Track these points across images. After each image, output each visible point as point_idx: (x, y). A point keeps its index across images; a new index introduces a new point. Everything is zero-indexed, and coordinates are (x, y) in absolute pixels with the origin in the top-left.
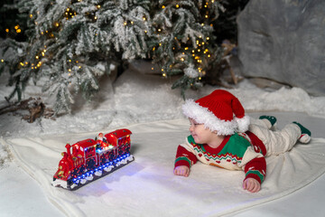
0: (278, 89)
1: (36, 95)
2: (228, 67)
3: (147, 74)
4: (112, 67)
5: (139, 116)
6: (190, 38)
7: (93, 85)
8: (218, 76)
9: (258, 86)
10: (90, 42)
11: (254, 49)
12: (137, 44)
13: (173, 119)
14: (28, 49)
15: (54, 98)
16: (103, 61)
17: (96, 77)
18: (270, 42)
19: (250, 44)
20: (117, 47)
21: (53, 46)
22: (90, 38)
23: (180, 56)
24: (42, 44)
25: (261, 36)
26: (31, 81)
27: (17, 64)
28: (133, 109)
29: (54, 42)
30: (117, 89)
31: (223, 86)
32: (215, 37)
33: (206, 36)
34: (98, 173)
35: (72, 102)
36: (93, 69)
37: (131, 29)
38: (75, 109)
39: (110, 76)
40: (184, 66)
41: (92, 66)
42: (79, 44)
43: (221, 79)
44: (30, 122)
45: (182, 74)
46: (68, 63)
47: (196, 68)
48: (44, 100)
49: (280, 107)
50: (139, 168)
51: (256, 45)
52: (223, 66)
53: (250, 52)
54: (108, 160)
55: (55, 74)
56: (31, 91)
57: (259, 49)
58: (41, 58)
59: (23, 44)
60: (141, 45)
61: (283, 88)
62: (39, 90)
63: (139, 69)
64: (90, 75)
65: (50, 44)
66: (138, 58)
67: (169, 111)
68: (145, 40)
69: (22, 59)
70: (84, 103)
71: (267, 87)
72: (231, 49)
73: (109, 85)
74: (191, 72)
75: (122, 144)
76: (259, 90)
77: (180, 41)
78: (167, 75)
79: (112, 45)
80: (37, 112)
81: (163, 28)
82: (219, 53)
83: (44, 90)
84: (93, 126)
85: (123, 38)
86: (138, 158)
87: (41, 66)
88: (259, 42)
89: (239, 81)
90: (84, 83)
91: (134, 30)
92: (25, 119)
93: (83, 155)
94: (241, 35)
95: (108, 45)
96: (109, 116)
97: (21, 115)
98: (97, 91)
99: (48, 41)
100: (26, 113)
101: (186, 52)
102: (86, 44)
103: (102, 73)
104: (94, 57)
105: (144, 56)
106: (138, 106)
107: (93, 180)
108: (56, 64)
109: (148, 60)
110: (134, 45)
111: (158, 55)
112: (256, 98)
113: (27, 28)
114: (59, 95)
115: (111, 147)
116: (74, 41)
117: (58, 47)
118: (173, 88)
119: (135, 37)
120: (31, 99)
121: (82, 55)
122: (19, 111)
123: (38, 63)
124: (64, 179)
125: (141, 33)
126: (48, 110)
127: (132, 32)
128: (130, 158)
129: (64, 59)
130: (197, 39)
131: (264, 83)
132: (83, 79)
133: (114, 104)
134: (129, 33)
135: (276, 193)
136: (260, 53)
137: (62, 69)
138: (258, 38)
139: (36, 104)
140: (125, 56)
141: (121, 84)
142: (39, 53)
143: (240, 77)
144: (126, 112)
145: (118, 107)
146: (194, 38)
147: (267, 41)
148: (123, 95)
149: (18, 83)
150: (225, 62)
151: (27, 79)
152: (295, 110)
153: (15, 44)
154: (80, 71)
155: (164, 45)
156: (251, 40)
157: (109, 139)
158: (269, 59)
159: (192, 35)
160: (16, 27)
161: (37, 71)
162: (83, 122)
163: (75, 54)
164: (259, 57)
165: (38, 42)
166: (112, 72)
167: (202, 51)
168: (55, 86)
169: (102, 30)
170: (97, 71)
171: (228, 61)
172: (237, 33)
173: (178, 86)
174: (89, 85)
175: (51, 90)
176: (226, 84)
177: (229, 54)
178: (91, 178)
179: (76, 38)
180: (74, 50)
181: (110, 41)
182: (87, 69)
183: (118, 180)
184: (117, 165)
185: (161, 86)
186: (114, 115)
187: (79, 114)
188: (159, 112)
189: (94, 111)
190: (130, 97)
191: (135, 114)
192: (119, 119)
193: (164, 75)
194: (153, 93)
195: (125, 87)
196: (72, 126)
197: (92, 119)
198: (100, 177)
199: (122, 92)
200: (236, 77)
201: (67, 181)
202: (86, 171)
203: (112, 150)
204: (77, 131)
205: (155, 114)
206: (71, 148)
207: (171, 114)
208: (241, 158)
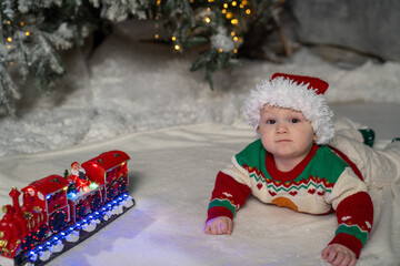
0: (360, 64)
2: (277, 28)
4: (85, 31)
5: (136, 118)
7: (53, 67)
8: (261, 43)
9: (325, 59)
13: (194, 122)
17: (58, 51)
23: (203, 14)
28: (124, 104)
30: (95, 69)
31: (268, 60)
34: (73, 237)
35: (17, 96)
36: (54, 37)
38: (22, 107)
39: (83, 48)
41: (51, 32)
49: (366, 95)
50: (145, 221)
52: (269, 27)
54: (88, 211)
61: (369, 64)
64: (48, 49)
67: (185, 107)
70: (37, 95)
71: (339, 60)
73: (81, 63)
74: (222, 41)
75: (113, 174)
78: (183, 45)
84: (58, 139)
89: (295, 51)
90: (37, 62)
93: (43, 206)
96: (84, 119)
98: (61, 76)
105: (142, 15)
106: (133, 99)
107: (64, 250)
111: (166, 12)
115: (94, 186)
118: (193, 70)
121: (31, 12)
124: (8, 256)
128: (127, 203)
131: (335, 54)
132: (35, 54)
133: (89, 97)
141: (100, 61)
144: (113, 112)
145: (98, 101)
148: (105, 81)
150: (271, 21)
152: (390, 99)
154: (29, 41)
157: (90, 172)
162: (38, 130)
163: (18, 11)
166: (86, 40)
170: (58, 40)
171: (277, 18)
173: (201, 66)
174: (47, 66)
176: (272, 56)
178: (59, 247)
182: (41, 38)
183: (109, 248)
184: (106, 218)
185: (169, 63)
186: (92, 118)
187: (29, 116)
188: (168, 108)
189: (56, 109)
190: (118, 84)
191: (129, 116)
192: (102, 125)
193: (177, 47)
194: (157, 76)
195: (108, 66)
196: (18, 140)
197: (53, 126)
198: (77, 243)
199: (104, 76)
200: (290, 44)
201: (15, 258)
202: (50, 234)
203: (97, 192)
204: (28, 149)
205: (162, 112)
206: (21, 197)
207: (190, 113)
208: (332, 185)
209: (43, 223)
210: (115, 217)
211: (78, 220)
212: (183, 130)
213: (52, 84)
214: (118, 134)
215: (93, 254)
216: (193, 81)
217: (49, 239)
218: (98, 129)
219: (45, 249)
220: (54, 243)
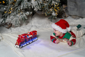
0: (79, 19)
1: (9, 21)
2: (64, 12)
3: (41, 15)
4: (31, 13)
5: (39, 27)
6: (54, 4)
7: (26, 18)
8: (61, 15)
9: (73, 18)
10: (25, 6)
11: (72, 7)
12: (38, 6)
13: (49, 28)
14: (7, 8)
15: (15, 22)
16: (28, 11)
17: (26, 16)
18: (77, 5)
19: (71, 6)
20: (32, 7)
21: (14, 7)
22: (25, 4)
23: (51, 10)
24: (11, 6)
25: (74, 3)
26: (8, 17)
27: (4, 12)
28: (37, 25)
29: (14, 6)
30: (33, 19)
31: (63, 18)
32: (61, 4)
33: (58, 3)
34: (28, 43)
35: (20, 23)
36: (26, 13)
37: (36, 2)
38: (21, 25)
39: (31, 15)
40: (52, 12)
41: (25, 13)
42: (21, 6)
43: (62, 16)
44: (8, 29)
45: (51, 15)
46: (18, 12)
47: (55, 13)
48: (12, 22)
50: (39, 42)
51: (73, 6)
52: (63, 12)
53: (71, 8)
54: (30, 40)
55: (15, 15)
56: (8, 20)
57: (73, 7)
58: (11, 10)
59: (6, 6)
60: (39, 6)
61: (80, 18)
62: (10, 20)
63: (39, 13)
64: (25, 15)
65: (13, 6)
66: (38, 10)
67: (47, 25)
68: (40, 5)
69: (5, 11)
70: (23, 23)
71: (76, 18)
72: (65, 7)
73: (30, 18)
74: (54, 14)
75: (34, 35)
76: (73, 19)
77: (51, 5)
78: (47, 15)
79: (31, 7)
80: (10, 26)
81: (46, 1)
82: (62, 8)
83: (12, 20)
84: (26, 30)
85: (34, 4)
86: (39, 39)
87: (11, 13)
88: (73, 5)
89: (68, 16)
90: (23, 17)
91: (37, 2)
92: (7, 28)
93: (23, 38)
94: (68, 3)
95: (30, 6)
97: (5, 27)
98: (27, 20)
99: (13, 5)
100: (7, 26)
101: (52, 8)
102: (24, 6)
103: (28, 15)
104: (26, 10)
105: (40, 10)
106: (39, 24)
108: (15, 12)
109: (41, 11)
110: (37, 6)
111: (44, 9)
112: (73, 21)
113: (7, 2)
114: (16, 21)
115: (31, 36)
116: (20, 5)
117: (16, 7)
118: (49, 19)
119: (38, 4)
120: (8, 22)
121: (22, 9)
122: (5, 26)
123: (10, 12)
124: (18, 45)
125: (39, 3)
126: (13, 25)
127: (37, 3)
128: (37, 39)
129: (17, 10)
130: (56, 4)
131: (75, 17)
132: (23, 16)
133: (32, 23)
134: (36, 3)
135: (79, 49)
136: (74, 8)
137: (17, 14)
138: (73, 4)
139: (10, 24)
140: (35, 9)
142: (10, 9)
143: (68, 15)
144: (35, 26)
145: (33, 24)
146: (55, 4)
147: (76, 5)
148: (34, 21)
149: (4, 18)
151: (7, 17)
153: (3, 7)
154: (22, 14)
155: (46, 6)
156: (71, 4)
157: (31, 33)
158: (76, 10)
159: (54, 3)
160: (3, 2)
161: (10, 14)
162: (23, 29)
163: (20, 9)
164: (73, 9)
165: (10, 6)
166: (31, 14)
167: (57, 8)
168: (15, 18)
169: (28, 2)
170: (27, 14)
171: (64, 11)
172: (67, 2)
173: (50, 18)
174: (25, 18)
175: (14, 19)
176: (64, 17)
177: (64, 9)
178: (26, 44)
179: (21, 5)
180: (20, 8)
181: (30, 5)
182: (24, 14)
183: (33, 45)
184: (33, 41)
185: (45, 18)
186: (32, 27)
188: (45, 26)
189: (26, 26)
191: (38, 26)
192: (33, 28)
193: (46, 15)
194: (43, 20)
195: (35, 19)
196: (20, 30)
197: (25, 28)
199: (34, 20)
200: (67, 15)
202: (24, 42)
203: (32, 37)
205: (43, 26)
206: (20, 36)
207: (48, 26)
208: (69, 40)
210: (34, 41)
211: (29, 41)
212: (47, 29)
213: (25, 21)
217: (24, 43)
219: (24, 45)
220: (25, 44)
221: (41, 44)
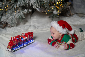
2: (69, 10)
5: (38, 27)
7: (23, 17)
8: (66, 13)
9: (79, 16)
10: (22, 3)
21: (10, 4)
24: (7, 3)
28: (36, 24)
31: (68, 16)
34: (22, 46)
35: (16, 22)
36: (23, 11)
38: (18, 24)
42: (18, 3)
44: (3, 29)
50: (36, 45)
52: (67, 10)
60: (38, 4)
67: (48, 25)
68: (40, 2)
70: (21, 22)
71: (82, 17)
72: (70, 4)
73: (29, 16)
74: (55, 12)
84: (23, 30)
85: (32, 1)
89: (73, 15)
90: (20, 16)
92: (1, 28)
96: (28, 27)
99: (9, 2)
102: (20, 3)
103: (26, 13)
105: (39, 7)
106: (38, 23)
107: (20, 49)
110: (36, 4)
114: (12, 20)
117: (12, 4)
119: (36, 1)
120: (3, 21)
124: (10, 49)
126: (9, 25)
128: (33, 41)
131: (82, 15)
133: (30, 23)
139: (5, 23)
141: (33, 16)
144: (34, 26)
145: (32, 24)
150: (68, 8)
162: (20, 29)
168: (11, 17)
171: (69, 8)
173: (51, 17)
178: (19, 48)
179: (17, 1)
181: (28, 2)
182: (21, 12)
183: (28, 49)
184: (28, 44)
186: (30, 27)
187: (19, 26)
188: (45, 25)
189: (24, 25)
190: (36, 20)
191: (37, 26)
192: (31, 28)
195: (34, 17)
196: (16, 30)
197: (23, 28)
198: (22, 48)
199: (33, 19)
200: (72, 13)
201: (11, 49)
202: (18, 46)
204: (17, 32)
205: (44, 26)
209: (16, 43)
210: (30, 44)
211: (23, 44)
213: (23, 20)
214: (34, 29)
215: (25, 49)
216: (50, 20)
217: (17, 46)
218: (31, 29)
219: (17, 48)
221: (38, 48)
